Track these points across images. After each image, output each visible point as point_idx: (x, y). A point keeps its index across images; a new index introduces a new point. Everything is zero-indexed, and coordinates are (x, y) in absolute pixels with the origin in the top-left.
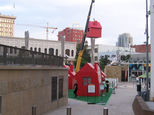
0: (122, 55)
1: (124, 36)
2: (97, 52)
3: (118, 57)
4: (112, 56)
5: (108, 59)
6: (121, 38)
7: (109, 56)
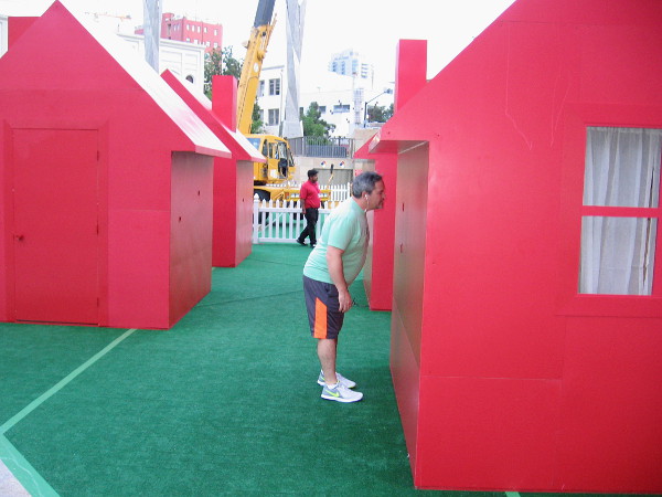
0: (372, 104)
1: (347, 58)
2: (278, 93)
3: (357, 113)
4: (336, 107)
5: (323, 117)
6: (339, 63)
7: (323, 108)
